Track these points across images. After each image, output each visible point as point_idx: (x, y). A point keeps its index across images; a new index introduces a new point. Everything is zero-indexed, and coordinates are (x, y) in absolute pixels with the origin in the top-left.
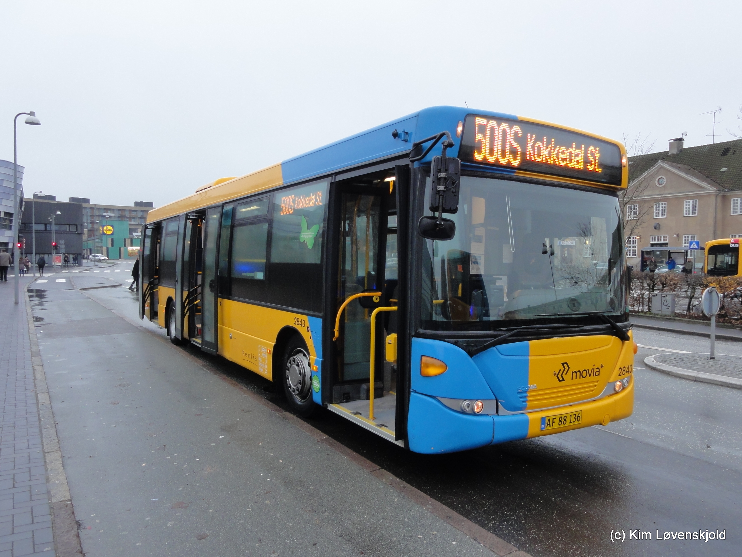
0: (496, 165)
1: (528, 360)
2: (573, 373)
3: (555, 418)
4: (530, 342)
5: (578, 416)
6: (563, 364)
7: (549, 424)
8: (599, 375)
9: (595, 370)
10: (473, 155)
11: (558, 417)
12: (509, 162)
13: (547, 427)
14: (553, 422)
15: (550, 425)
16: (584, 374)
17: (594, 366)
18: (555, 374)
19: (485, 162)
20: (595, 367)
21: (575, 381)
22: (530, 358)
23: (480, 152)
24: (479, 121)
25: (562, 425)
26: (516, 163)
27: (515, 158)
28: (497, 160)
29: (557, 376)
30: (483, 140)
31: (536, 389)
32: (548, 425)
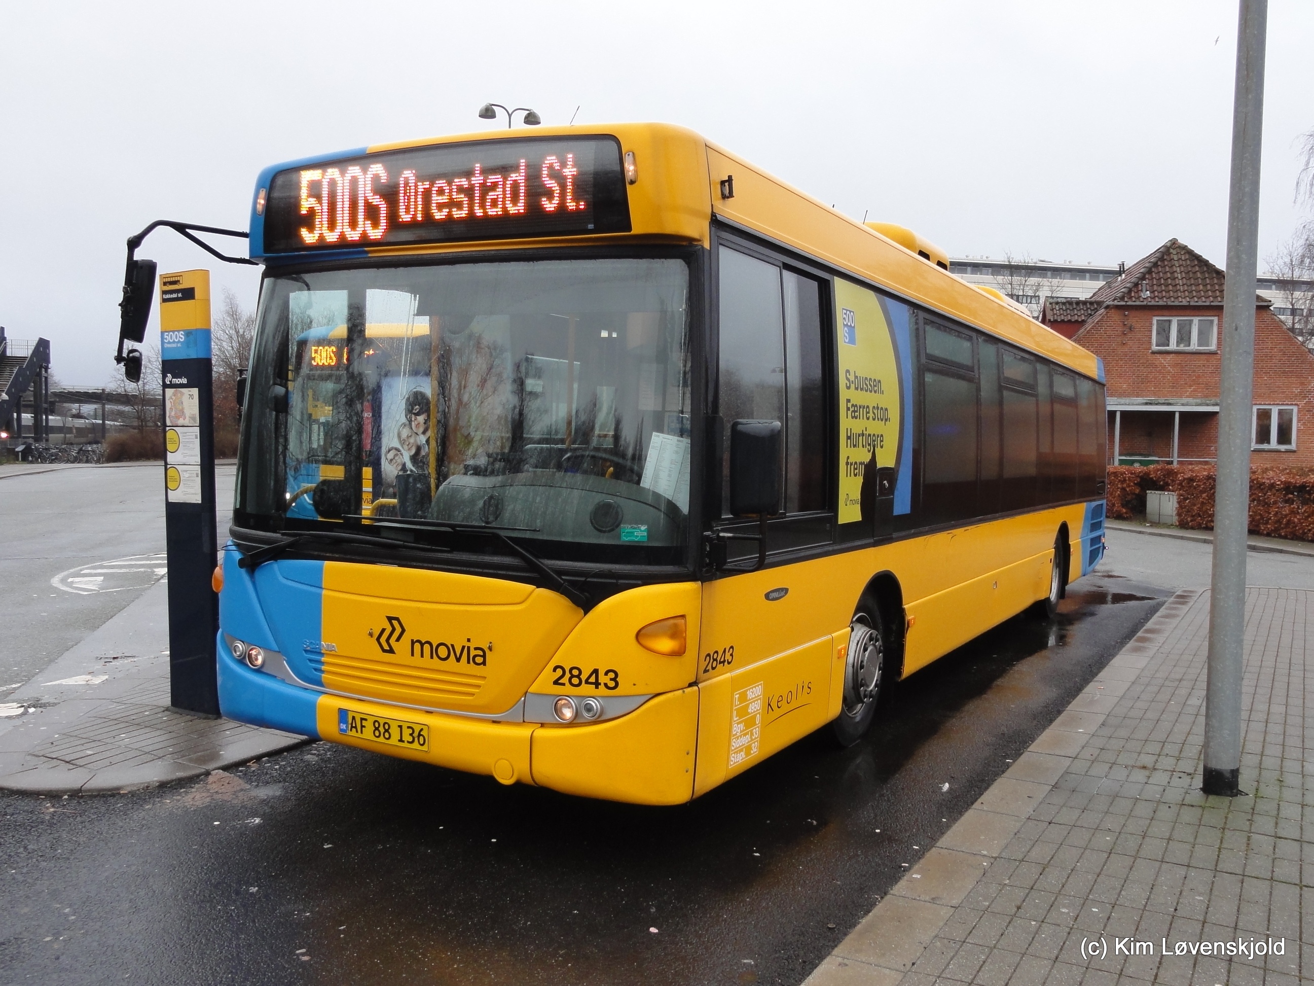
0: (343, 244)
1: (320, 595)
2: (413, 643)
3: (366, 720)
4: (327, 563)
5: (420, 735)
6: (390, 619)
7: (354, 725)
8: (484, 663)
9: (473, 653)
10: (299, 237)
11: (372, 719)
12: (364, 235)
13: (351, 730)
14: (362, 727)
15: (356, 727)
16: (443, 652)
17: (469, 640)
18: (371, 635)
19: (321, 245)
20: (472, 645)
21: (417, 660)
22: (324, 592)
23: (311, 228)
24: (307, 177)
25: (381, 739)
26: (375, 234)
27: (375, 224)
28: (342, 236)
29: (378, 639)
30: (317, 207)
31: (336, 654)
32: (352, 727)
